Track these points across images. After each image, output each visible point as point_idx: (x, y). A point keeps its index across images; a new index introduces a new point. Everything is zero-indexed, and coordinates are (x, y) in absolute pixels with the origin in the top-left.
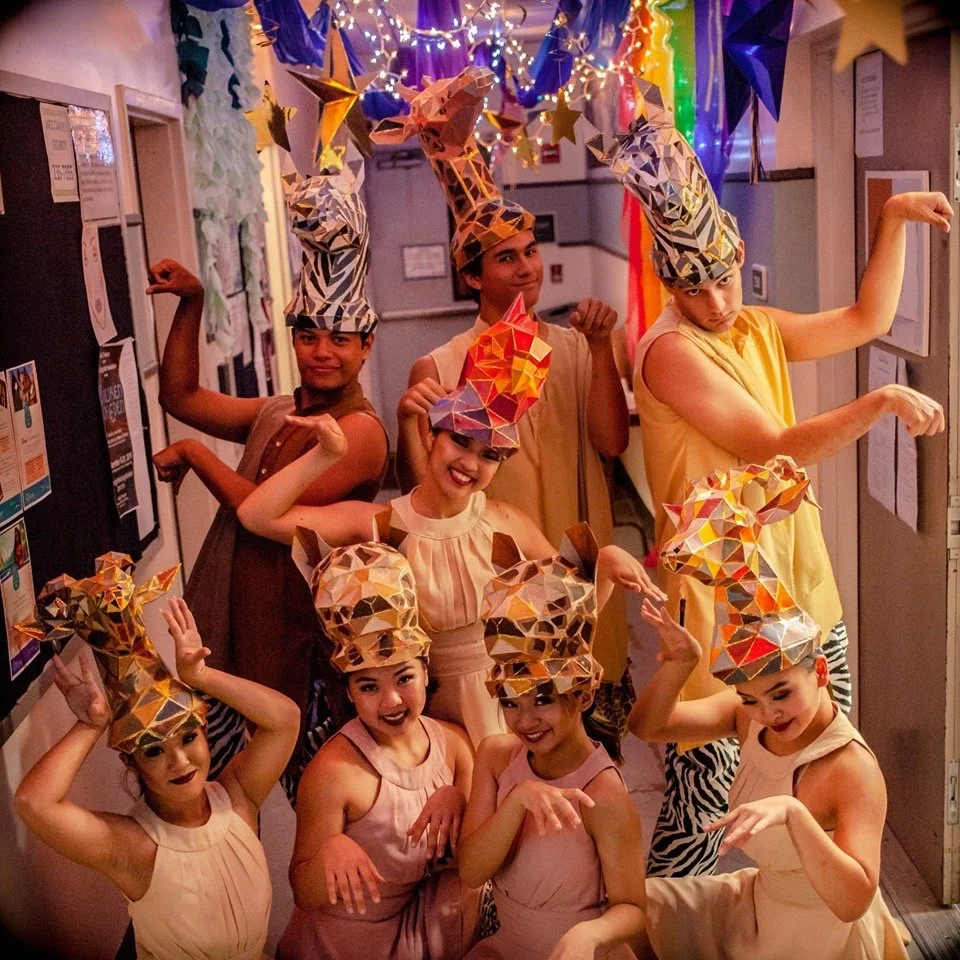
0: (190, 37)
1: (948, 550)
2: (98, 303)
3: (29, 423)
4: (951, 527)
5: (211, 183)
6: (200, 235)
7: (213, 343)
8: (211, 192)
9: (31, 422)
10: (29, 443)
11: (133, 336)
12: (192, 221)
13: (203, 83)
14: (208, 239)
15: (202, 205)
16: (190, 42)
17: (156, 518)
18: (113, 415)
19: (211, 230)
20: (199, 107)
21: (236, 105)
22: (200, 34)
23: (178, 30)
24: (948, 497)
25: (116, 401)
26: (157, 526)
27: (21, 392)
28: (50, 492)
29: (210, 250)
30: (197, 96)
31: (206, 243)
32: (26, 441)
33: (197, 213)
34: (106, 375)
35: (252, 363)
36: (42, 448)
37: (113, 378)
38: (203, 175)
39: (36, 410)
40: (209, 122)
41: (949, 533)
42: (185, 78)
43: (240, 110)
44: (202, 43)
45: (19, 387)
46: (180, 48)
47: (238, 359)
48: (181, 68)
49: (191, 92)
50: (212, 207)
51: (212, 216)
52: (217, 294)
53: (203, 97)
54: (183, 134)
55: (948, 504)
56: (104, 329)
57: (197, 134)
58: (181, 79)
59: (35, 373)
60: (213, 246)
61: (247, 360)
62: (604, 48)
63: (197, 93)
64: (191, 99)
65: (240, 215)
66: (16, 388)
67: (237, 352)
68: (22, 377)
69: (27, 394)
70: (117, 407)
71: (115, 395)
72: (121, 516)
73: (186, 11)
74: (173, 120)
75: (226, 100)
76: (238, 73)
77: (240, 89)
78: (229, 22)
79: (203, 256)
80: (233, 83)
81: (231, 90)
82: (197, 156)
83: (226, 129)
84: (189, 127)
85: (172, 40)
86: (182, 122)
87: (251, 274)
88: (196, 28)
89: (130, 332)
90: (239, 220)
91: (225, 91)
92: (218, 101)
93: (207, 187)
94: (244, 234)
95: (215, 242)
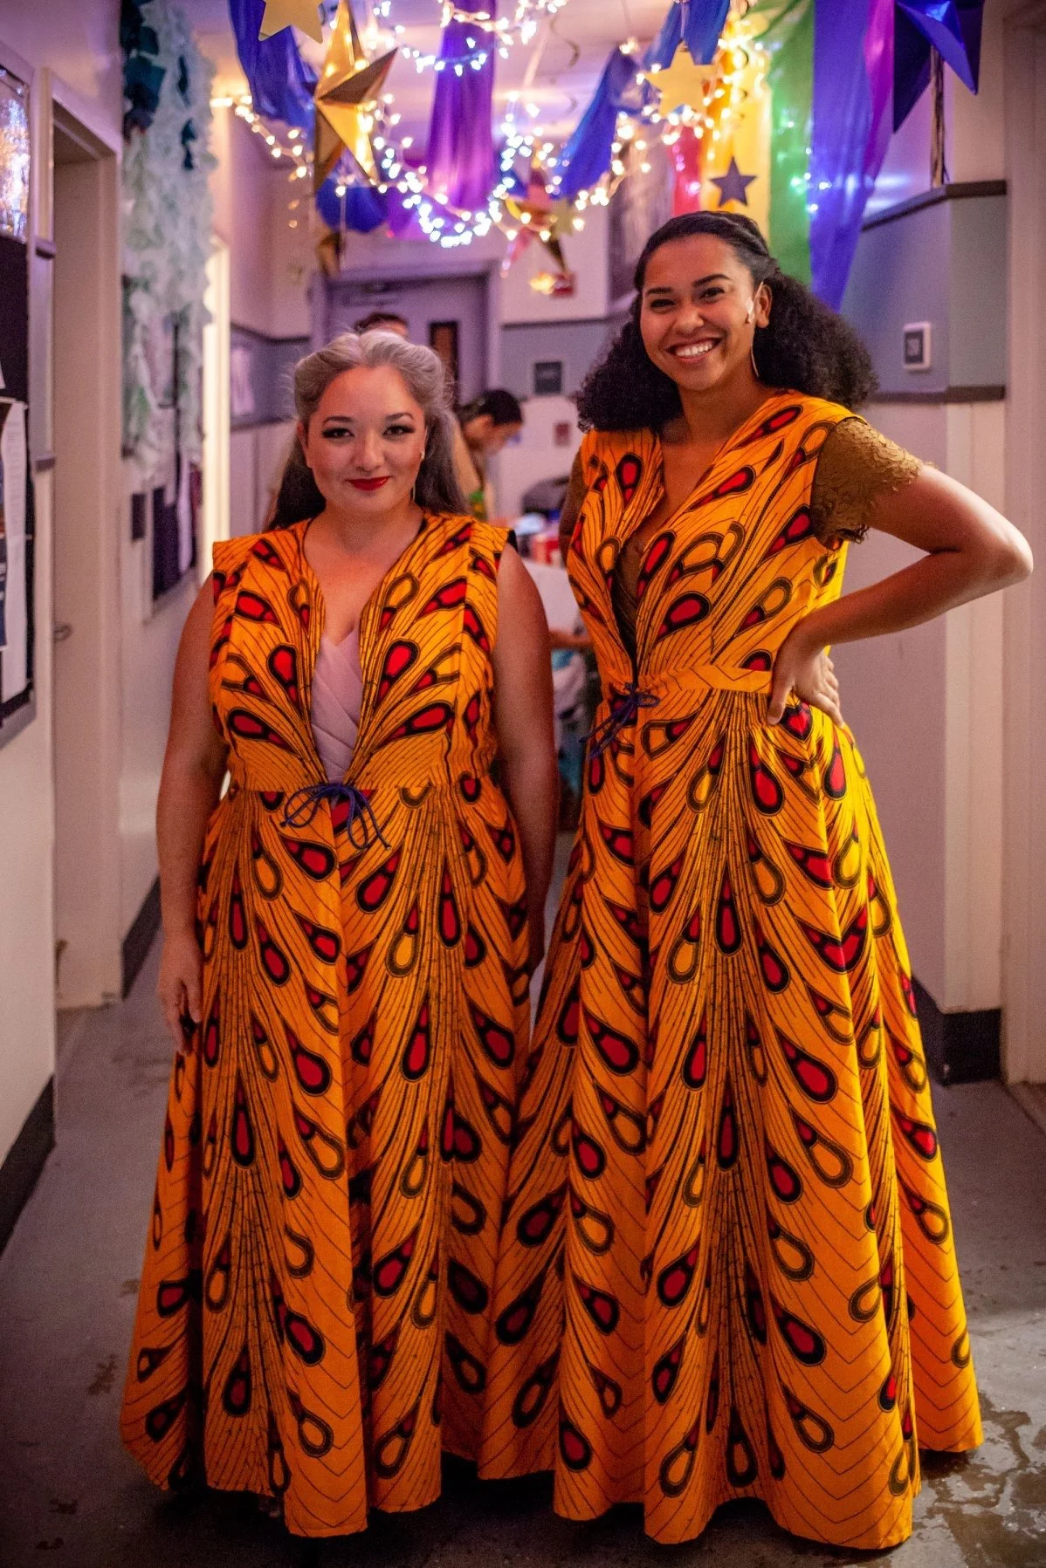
0: (145, 54)
5: (150, 243)
6: (128, 311)
7: (131, 462)
8: (149, 254)
11: (27, 401)
12: (119, 291)
13: (153, 110)
14: (138, 315)
15: (134, 271)
16: (141, 60)
17: (30, 673)
19: (143, 305)
20: (144, 144)
21: (188, 164)
22: (155, 49)
23: (127, 45)
26: (30, 686)
29: (137, 331)
30: (143, 129)
31: (134, 322)
33: (127, 283)
35: (174, 507)
38: (139, 231)
40: (154, 166)
42: (129, 106)
43: (192, 172)
44: (156, 61)
46: (127, 67)
47: (159, 493)
49: (134, 122)
50: (148, 273)
51: (146, 287)
52: (142, 392)
53: (151, 132)
54: (119, 178)
57: (138, 177)
58: (124, 107)
60: (143, 327)
61: (169, 498)
63: (143, 125)
64: (135, 133)
65: (181, 301)
67: (157, 483)
73: (141, 20)
74: (108, 153)
75: (177, 152)
76: (194, 126)
77: (195, 147)
78: (188, 63)
79: (127, 340)
80: (188, 134)
81: (184, 142)
82: (136, 207)
83: (174, 188)
84: (129, 166)
85: (118, 56)
86: (119, 158)
87: (185, 386)
88: (150, 41)
89: (23, 396)
90: (178, 308)
91: (177, 139)
92: (167, 150)
93: (144, 248)
94: (182, 330)
95: (146, 322)
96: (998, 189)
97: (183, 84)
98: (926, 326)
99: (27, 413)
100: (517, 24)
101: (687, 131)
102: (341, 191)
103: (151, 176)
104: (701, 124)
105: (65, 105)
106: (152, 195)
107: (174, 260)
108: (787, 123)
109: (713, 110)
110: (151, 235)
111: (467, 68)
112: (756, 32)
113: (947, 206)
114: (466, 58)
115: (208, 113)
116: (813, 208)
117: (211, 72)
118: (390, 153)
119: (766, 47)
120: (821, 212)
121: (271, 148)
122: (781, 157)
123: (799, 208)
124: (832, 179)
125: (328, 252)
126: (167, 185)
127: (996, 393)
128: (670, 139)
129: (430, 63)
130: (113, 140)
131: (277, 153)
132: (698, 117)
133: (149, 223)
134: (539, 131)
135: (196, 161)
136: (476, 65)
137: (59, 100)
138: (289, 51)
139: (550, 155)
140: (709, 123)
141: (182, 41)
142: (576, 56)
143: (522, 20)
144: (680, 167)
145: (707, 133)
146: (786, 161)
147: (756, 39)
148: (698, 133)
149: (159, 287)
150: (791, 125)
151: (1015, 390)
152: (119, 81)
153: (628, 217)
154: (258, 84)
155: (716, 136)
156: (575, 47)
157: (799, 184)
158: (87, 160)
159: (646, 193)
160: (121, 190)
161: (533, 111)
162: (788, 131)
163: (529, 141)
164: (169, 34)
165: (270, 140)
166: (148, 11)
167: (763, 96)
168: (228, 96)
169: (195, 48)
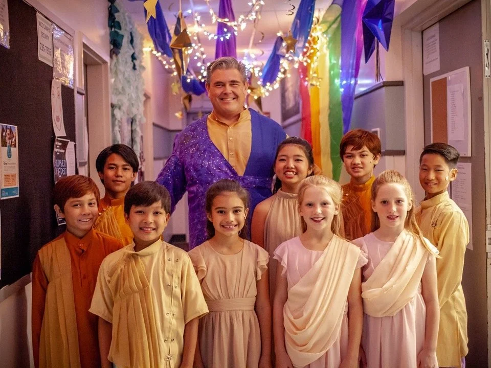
0: (116, 30)
1: (487, 253)
2: (58, 118)
3: (9, 155)
4: (488, 242)
5: (120, 93)
6: (113, 116)
8: (120, 97)
9: (11, 155)
10: (8, 165)
11: (75, 142)
12: (110, 108)
13: (120, 49)
14: (117, 117)
15: (115, 102)
16: (115, 31)
18: (60, 173)
19: (118, 114)
20: (117, 60)
21: (134, 68)
22: (120, 28)
23: (111, 27)
24: (486, 225)
25: (62, 167)
27: (7, 138)
28: (18, 196)
29: (117, 122)
30: (117, 55)
31: (116, 119)
32: (6, 164)
33: (113, 106)
34: (58, 153)
36: (16, 171)
37: (62, 157)
38: (116, 89)
39: (15, 151)
40: (121, 68)
41: (487, 244)
42: (112, 47)
43: (136, 71)
44: (121, 32)
45: (6, 134)
46: (111, 34)
48: (111, 43)
49: (114, 52)
50: (120, 103)
51: (120, 108)
53: (119, 56)
54: (109, 71)
55: (486, 229)
56: (60, 131)
57: (116, 71)
58: (111, 47)
59: (17, 133)
60: (119, 121)
62: (298, 48)
63: (117, 53)
64: (114, 56)
65: (133, 114)
66: (4, 134)
68: (8, 130)
69: (10, 141)
70: (63, 171)
71: (62, 165)
72: (59, 225)
73: (115, 18)
74: (105, 62)
75: (130, 64)
76: (136, 55)
77: (137, 62)
78: (133, 35)
79: (113, 125)
80: (133, 58)
81: (132, 61)
82: (115, 81)
83: (129, 76)
84: (112, 67)
85: (108, 30)
86: (109, 64)
87: (136, 142)
88: (119, 26)
89: (74, 140)
90: (132, 116)
91: (130, 59)
92: (126, 63)
93: (118, 95)
94: (133, 123)
95: (119, 119)
96: (401, 84)
97: (132, 41)
98: (378, 129)
99: (75, 145)
100: (239, 24)
101: (301, 63)
102: (189, 81)
103: (120, 71)
104: (306, 61)
105: (88, 44)
106: (120, 77)
107: (129, 100)
108: (334, 61)
109: (310, 57)
110: (120, 90)
111: (224, 38)
112: (323, 31)
113: (384, 89)
114: (224, 35)
115: (141, 52)
116: (342, 90)
117: (142, 38)
118: (203, 68)
119: (327, 36)
120: (344, 91)
121: (165, 65)
122: (332, 72)
123: (338, 90)
124: (347, 80)
125: (187, 102)
126: (126, 75)
127: (402, 153)
128: (296, 66)
129: (213, 36)
130: (107, 58)
131: (167, 67)
132: (305, 59)
133: (120, 87)
134: (255, 63)
135: (137, 67)
136: (227, 37)
137: (85, 43)
138: (166, 31)
139: (259, 71)
140: (309, 61)
141: (131, 27)
142: (263, 37)
143: (241, 22)
144: (302, 76)
145: (309, 65)
146: (333, 74)
147: (324, 33)
148: (305, 64)
149: (124, 108)
150: (335, 62)
151: (408, 152)
152: (108, 38)
153: (287, 94)
154: (157, 42)
155: (312, 66)
156: (263, 34)
157: (337, 82)
158: (97, 64)
159: (292, 86)
160: (109, 75)
161: (253, 56)
162: (334, 64)
163: (252, 66)
164: (126, 25)
165: (164, 62)
166: (118, 16)
167: (327, 52)
168: (150, 47)
169: (136, 29)
